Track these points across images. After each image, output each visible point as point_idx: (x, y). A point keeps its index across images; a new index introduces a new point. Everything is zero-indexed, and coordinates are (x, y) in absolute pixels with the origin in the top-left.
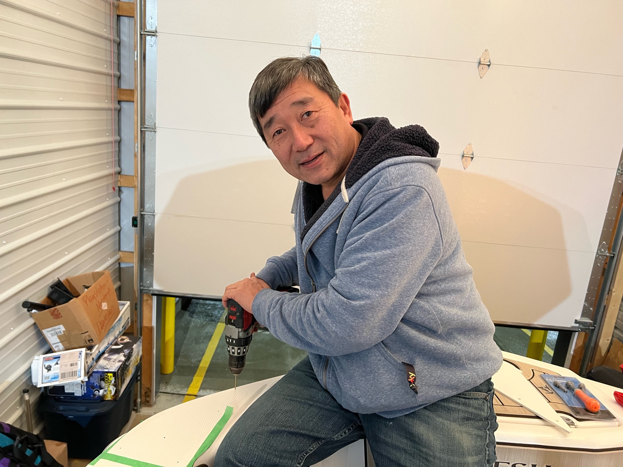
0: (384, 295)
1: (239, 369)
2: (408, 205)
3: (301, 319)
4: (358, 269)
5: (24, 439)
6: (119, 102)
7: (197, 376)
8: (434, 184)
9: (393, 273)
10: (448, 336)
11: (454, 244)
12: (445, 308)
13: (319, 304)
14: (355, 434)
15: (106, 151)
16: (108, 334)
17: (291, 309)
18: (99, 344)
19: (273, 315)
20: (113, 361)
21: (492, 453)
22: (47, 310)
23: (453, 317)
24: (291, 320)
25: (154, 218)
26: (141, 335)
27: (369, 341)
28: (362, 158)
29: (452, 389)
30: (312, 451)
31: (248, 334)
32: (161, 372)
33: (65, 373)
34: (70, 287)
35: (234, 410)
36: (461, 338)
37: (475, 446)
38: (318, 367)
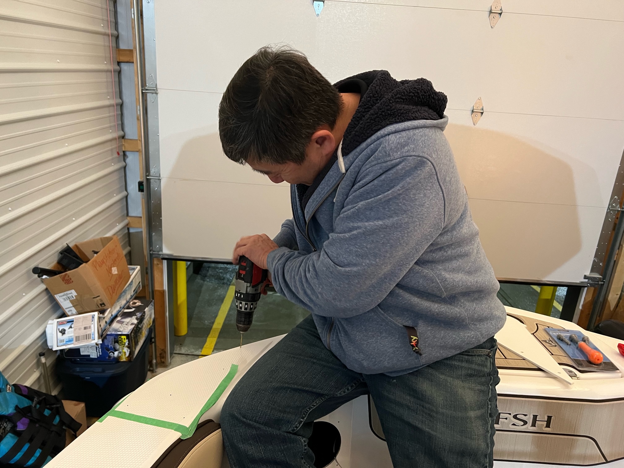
1: (246, 326)
2: (407, 177)
5: (42, 400)
6: (119, 63)
7: (211, 337)
10: (452, 300)
14: (359, 390)
15: (108, 115)
16: (119, 298)
18: (111, 308)
20: (126, 324)
21: (493, 406)
22: (58, 276)
23: (458, 284)
25: (160, 182)
26: (153, 299)
29: (455, 349)
30: (316, 407)
31: (256, 289)
32: (175, 333)
33: (79, 336)
34: (79, 252)
35: (239, 368)
36: (464, 301)
37: (478, 401)
38: (322, 329)
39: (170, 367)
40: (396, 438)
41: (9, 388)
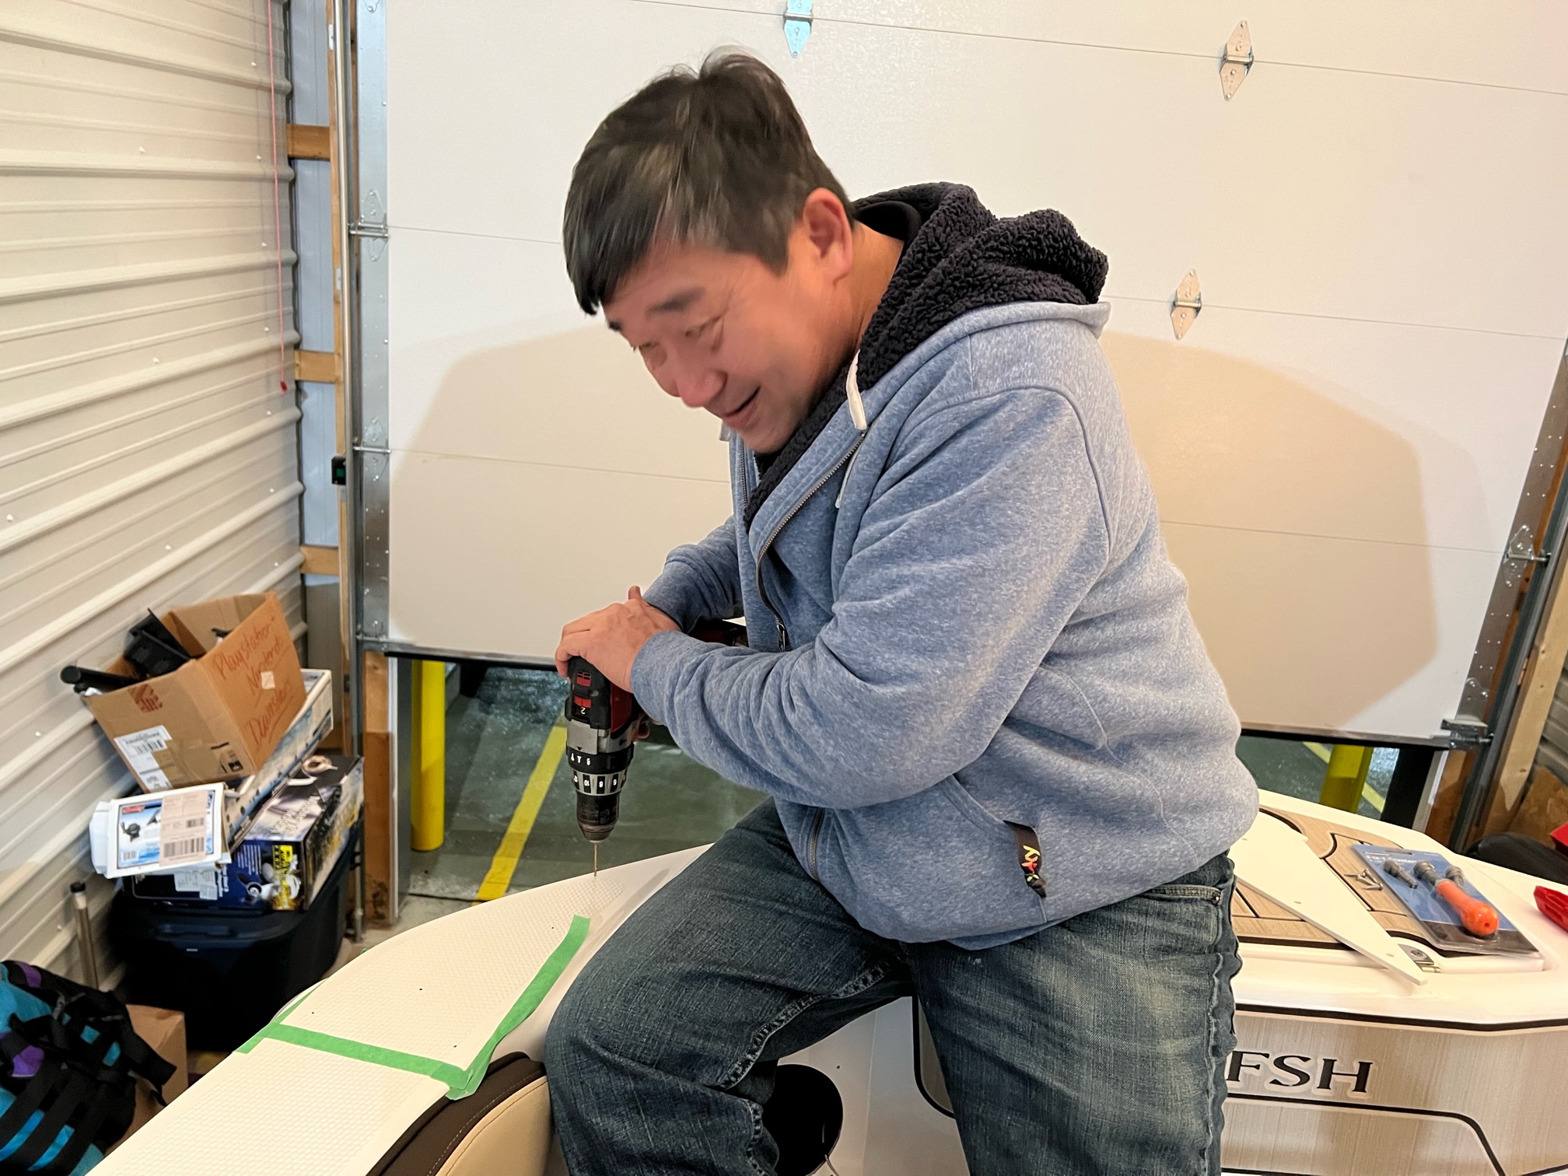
0: (957, 671)
1: (604, 827)
2: (1021, 439)
3: (750, 720)
4: (890, 606)
5: (78, 1002)
6: (292, 160)
7: (501, 855)
8: (1091, 376)
9: (979, 614)
10: (1123, 752)
12: (1116, 687)
13: (793, 688)
14: (890, 983)
15: (262, 288)
16: (278, 750)
17: (725, 693)
18: (257, 774)
19: (682, 703)
20: (294, 817)
21: (1224, 1030)
22: (125, 689)
23: (1136, 710)
24: (726, 721)
25: (388, 460)
26: (361, 753)
30: (784, 1024)
31: (621, 742)
32: (412, 845)
33: (173, 844)
34: (179, 632)
35: (591, 925)
36: (1153, 758)
37: (1184, 1015)
38: (796, 828)
39: (399, 928)
40: (980, 1105)
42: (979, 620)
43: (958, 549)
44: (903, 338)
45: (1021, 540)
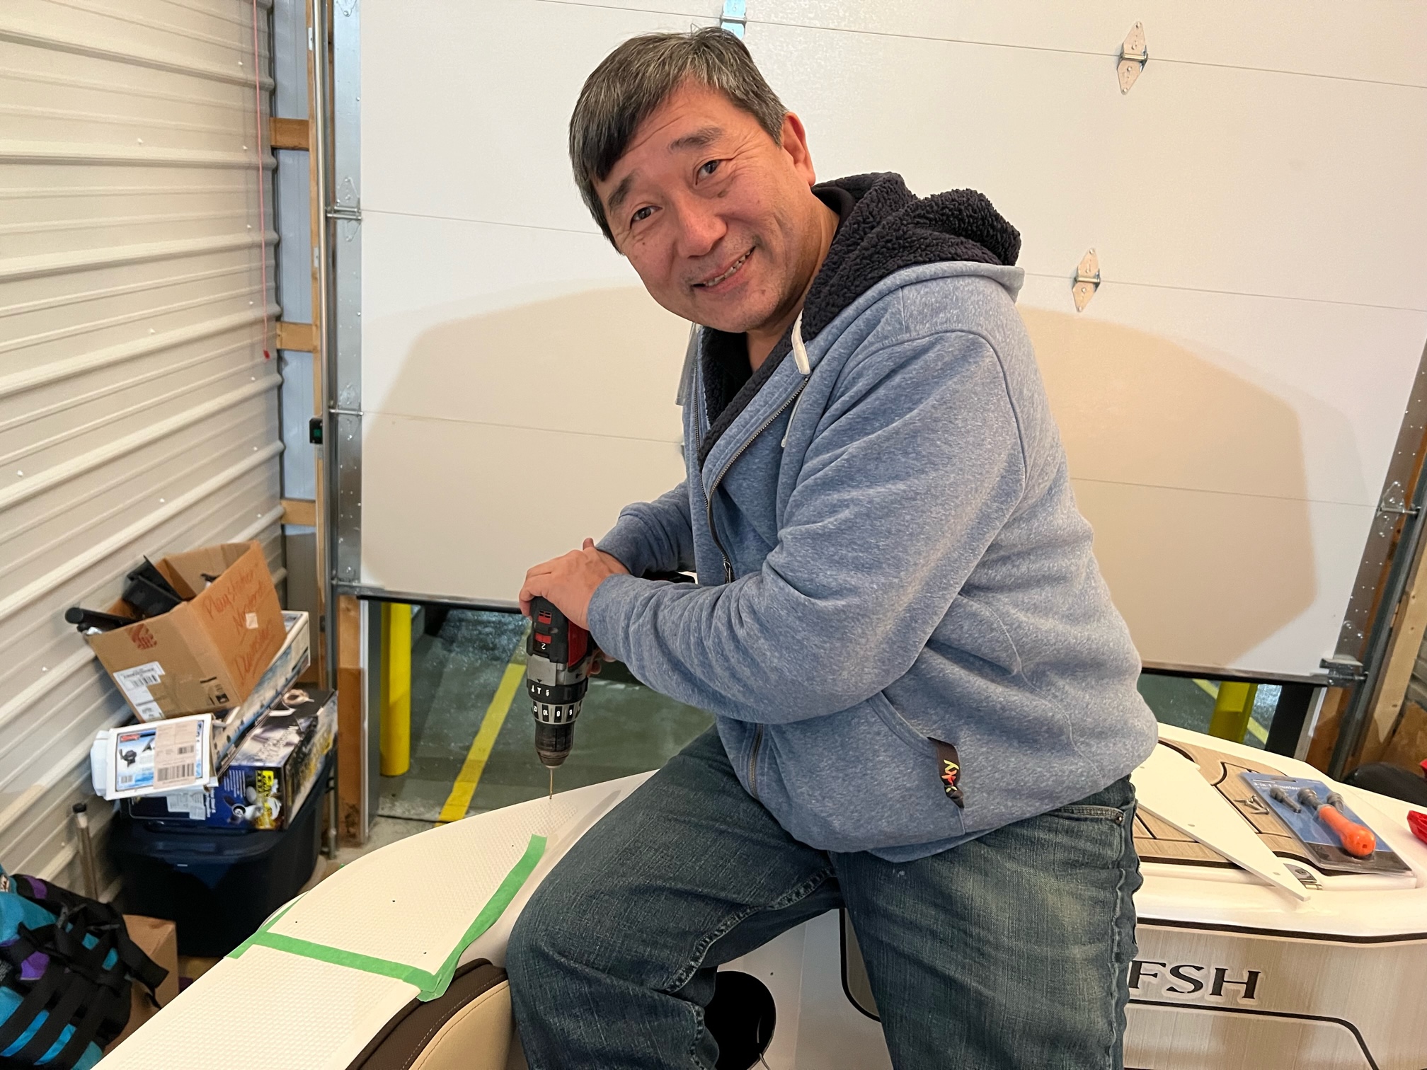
0: (891, 585)
1: (559, 754)
2: (948, 377)
3: (701, 640)
4: (831, 527)
5: (79, 912)
6: (274, 150)
7: (463, 781)
8: (1009, 327)
9: (911, 534)
10: (1036, 679)
11: (1052, 471)
12: (1028, 618)
13: (742, 607)
14: (822, 896)
15: (247, 266)
16: (260, 684)
17: (677, 620)
18: (241, 706)
19: (637, 631)
20: (274, 745)
21: (1126, 939)
22: (122, 629)
23: (1046, 637)
24: (678, 644)
25: (360, 422)
26: (335, 687)
27: (854, 689)
28: (841, 267)
29: (1042, 799)
30: (724, 933)
31: (577, 676)
32: (381, 768)
33: (166, 769)
34: (171, 576)
35: (547, 844)
36: (1064, 686)
37: (1090, 923)
38: (737, 749)
39: (369, 846)
40: (903, 1005)
41: (5, 883)
42: (912, 540)
43: (893, 475)
44: (842, 292)
45: (949, 468)
